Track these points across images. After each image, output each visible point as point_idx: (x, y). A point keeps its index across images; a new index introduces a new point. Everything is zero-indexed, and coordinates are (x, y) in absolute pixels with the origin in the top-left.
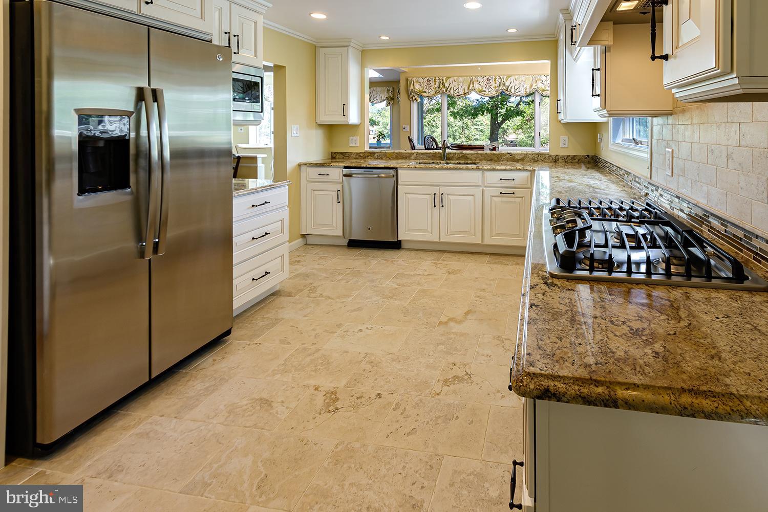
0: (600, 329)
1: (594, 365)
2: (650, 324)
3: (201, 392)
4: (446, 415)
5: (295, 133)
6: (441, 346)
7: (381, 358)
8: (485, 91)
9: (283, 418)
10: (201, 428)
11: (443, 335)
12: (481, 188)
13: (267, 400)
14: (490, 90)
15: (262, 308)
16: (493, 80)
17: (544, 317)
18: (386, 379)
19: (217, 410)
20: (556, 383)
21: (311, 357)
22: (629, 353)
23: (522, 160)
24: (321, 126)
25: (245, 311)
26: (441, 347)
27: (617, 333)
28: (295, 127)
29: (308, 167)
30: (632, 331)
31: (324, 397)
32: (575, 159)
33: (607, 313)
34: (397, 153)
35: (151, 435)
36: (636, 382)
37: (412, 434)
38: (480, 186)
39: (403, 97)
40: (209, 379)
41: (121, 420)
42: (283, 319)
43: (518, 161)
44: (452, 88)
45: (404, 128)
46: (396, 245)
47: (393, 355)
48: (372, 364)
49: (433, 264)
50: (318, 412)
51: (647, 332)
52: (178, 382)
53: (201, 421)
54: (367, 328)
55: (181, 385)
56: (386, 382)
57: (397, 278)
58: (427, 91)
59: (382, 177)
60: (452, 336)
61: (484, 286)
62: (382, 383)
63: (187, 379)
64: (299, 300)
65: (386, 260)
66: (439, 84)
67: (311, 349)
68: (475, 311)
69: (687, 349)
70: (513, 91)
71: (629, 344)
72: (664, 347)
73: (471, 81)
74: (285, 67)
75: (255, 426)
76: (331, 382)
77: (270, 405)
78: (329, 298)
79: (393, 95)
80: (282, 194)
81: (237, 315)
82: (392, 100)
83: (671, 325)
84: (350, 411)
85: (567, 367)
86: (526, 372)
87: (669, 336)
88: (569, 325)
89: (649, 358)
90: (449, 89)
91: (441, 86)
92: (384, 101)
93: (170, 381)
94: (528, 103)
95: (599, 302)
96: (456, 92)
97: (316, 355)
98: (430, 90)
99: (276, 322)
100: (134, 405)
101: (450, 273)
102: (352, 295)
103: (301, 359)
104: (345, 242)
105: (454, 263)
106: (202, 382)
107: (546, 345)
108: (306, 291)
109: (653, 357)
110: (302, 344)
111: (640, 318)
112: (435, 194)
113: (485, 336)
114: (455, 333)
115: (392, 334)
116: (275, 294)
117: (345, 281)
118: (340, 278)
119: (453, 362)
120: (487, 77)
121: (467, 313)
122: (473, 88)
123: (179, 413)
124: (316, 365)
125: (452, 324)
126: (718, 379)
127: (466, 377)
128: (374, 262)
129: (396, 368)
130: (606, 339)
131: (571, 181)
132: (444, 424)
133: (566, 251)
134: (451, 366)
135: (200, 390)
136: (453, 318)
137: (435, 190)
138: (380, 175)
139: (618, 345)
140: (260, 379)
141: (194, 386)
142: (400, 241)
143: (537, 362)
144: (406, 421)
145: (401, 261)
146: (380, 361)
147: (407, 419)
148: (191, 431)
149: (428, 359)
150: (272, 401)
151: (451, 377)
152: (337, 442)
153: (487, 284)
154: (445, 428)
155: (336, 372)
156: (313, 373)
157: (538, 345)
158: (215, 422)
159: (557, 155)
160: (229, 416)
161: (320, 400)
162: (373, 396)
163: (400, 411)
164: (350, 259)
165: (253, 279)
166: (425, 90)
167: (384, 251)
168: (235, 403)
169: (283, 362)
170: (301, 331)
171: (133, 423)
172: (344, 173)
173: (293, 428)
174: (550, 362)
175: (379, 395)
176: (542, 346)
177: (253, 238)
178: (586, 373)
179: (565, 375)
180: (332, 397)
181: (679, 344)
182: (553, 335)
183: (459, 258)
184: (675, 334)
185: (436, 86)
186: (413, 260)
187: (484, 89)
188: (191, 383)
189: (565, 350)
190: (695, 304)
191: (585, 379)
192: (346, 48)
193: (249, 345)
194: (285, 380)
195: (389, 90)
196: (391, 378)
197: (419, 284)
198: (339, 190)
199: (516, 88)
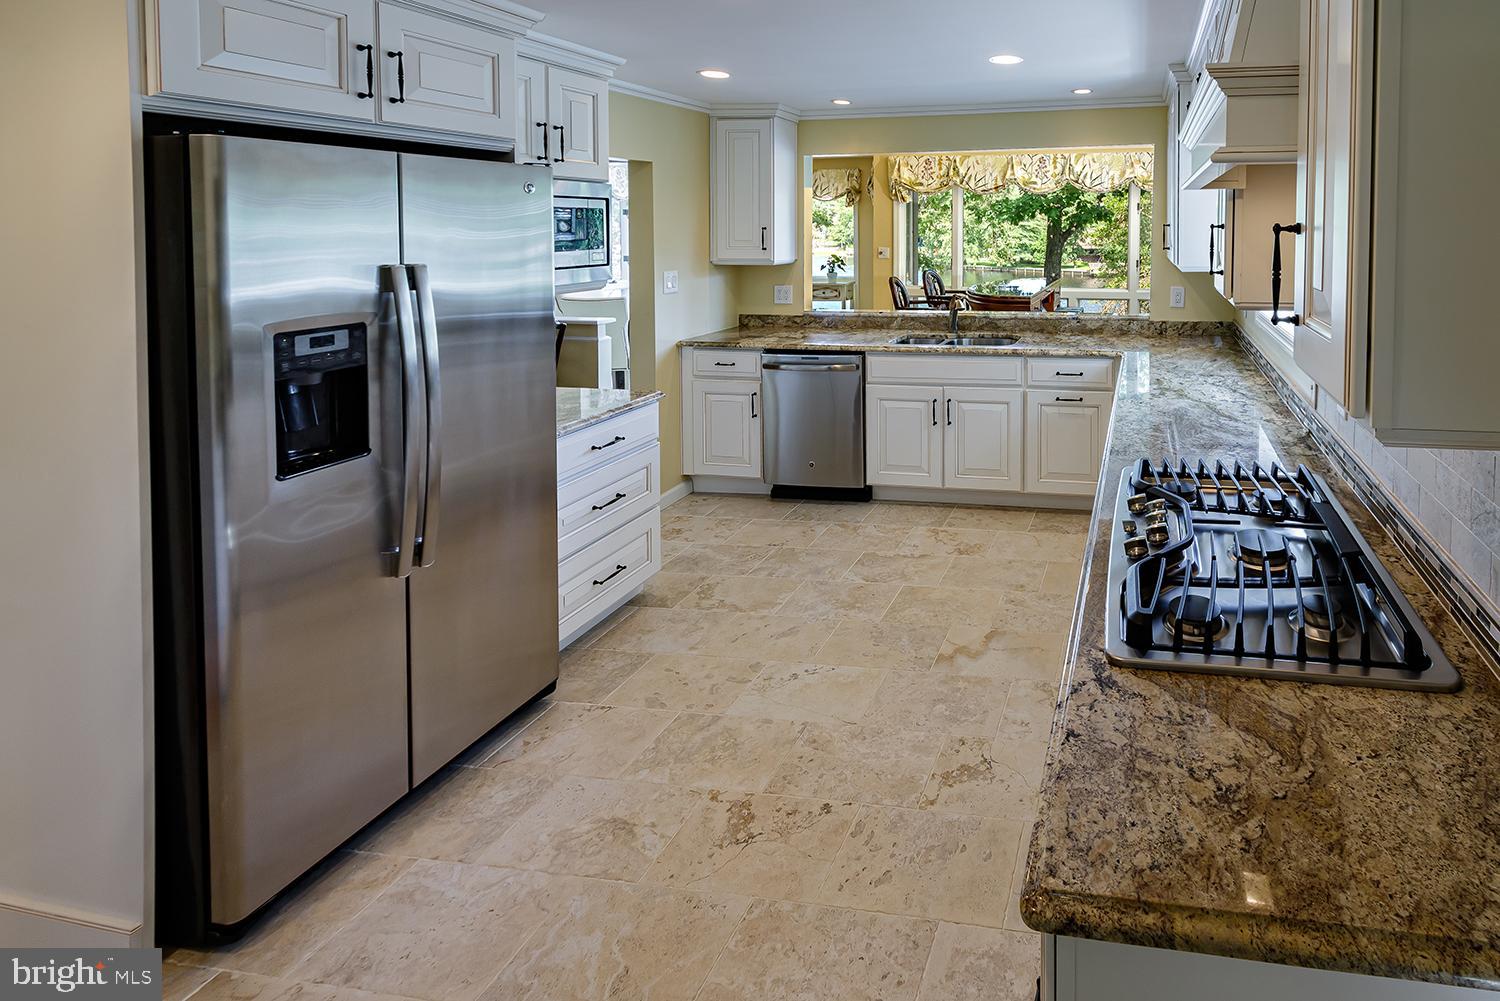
0: (1168, 788)
1: (1148, 871)
2: (1250, 776)
3: (505, 809)
4: (945, 844)
5: (670, 285)
6: (941, 705)
7: (832, 734)
8: (1035, 183)
9: (656, 856)
10: (510, 880)
11: (944, 682)
12: (1021, 390)
13: (625, 822)
14: (1045, 180)
15: (613, 632)
16: (1051, 161)
17: (1085, 762)
18: (840, 774)
19: (535, 844)
20: (1087, 908)
21: (706, 734)
22: (1207, 843)
23: (1100, 330)
24: (720, 268)
25: (579, 640)
26: (941, 707)
27: (1196, 799)
28: (669, 275)
29: (695, 349)
30: (1218, 793)
31: (729, 814)
32: (1197, 330)
33: (1188, 749)
34: (864, 317)
35: (418, 896)
36: (1206, 905)
37: (883, 883)
38: (1020, 386)
39: (878, 194)
40: (519, 782)
41: (361, 868)
42: (651, 655)
43: (1091, 332)
44: (973, 176)
45: (881, 253)
46: (863, 495)
47: (853, 727)
48: (815, 745)
49: (930, 533)
50: (719, 842)
51: (1243, 793)
52: (461, 790)
53: (507, 867)
54: (806, 671)
55: (467, 796)
56: (841, 781)
57: (863, 564)
58: (923, 181)
59: (836, 370)
60: (961, 684)
61: (1023, 580)
62: (833, 783)
63: (477, 782)
64: (679, 614)
65: (843, 526)
66: (948, 169)
67: (703, 716)
68: (1005, 632)
69: (1296, 831)
70: (1088, 182)
71: (1210, 823)
72: (1263, 827)
73: (1008, 163)
74: (651, 163)
75: (605, 874)
76: (740, 783)
77: (631, 832)
78: (737, 608)
79: (860, 185)
80: (646, 420)
81: (566, 649)
82: (857, 195)
83: (1283, 778)
84: (775, 840)
85: (1106, 875)
86: (1042, 888)
87: (1275, 804)
88: (1122, 781)
89: (1235, 853)
90: (966, 179)
91: (951, 173)
92: (842, 195)
93: (446, 787)
95: (1179, 724)
96: (980, 184)
97: (713, 729)
98: (931, 181)
99: (639, 661)
100: (383, 837)
101: (961, 553)
102: (778, 601)
103: (685, 736)
104: (767, 490)
105: (970, 529)
106: (507, 788)
107: (1079, 827)
108: (693, 596)
109: (1242, 849)
110: (688, 707)
111: (1238, 762)
112: (935, 401)
113: (1020, 683)
114: (967, 679)
115: (852, 682)
116: (635, 602)
117: (766, 573)
118: (757, 564)
119: (959, 737)
120: (1039, 156)
121: (989, 637)
122: (1012, 177)
123: (466, 851)
124: (713, 750)
125: (961, 660)
126: (1329, 896)
127: (982, 768)
128: (821, 530)
129: (858, 751)
130: (1176, 812)
131: (1181, 394)
132: (939, 861)
133: (1137, 615)
134: (957, 747)
135: (503, 805)
136: (964, 647)
137: (936, 392)
138: (833, 366)
139: (1192, 824)
140: (611, 779)
141: (491, 797)
142: (870, 487)
143: (1061, 866)
144: (874, 856)
145: (870, 529)
146: (829, 738)
147: (875, 853)
148: (489, 887)
149: (916, 733)
150: (635, 825)
151: (955, 768)
152: (751, 900)
153: (1028, 575)
154: (942, 869)
155: (749, 762)
156: (708, 766)
157: (1067, 828)
158: (532, 868)
159: (1163, 322)
160: (558, 855)
161: (721, 820)
162: (816, 810)
163: (863, 837)
164: (777, 525)
165: (595, 583)
166: (920, 180)
167: (838, 507)
168: (568, 830)
169: (654, 746)
170: (684, 679)
171: (384, 874)
172: (765, 361)
173: (672, 876)
174: (1083, 865)
175: (827, 808)
176: (1074, 829)
177: (594, 508)
178: (1133, 889)
179: (1101, 892)
180: (743, 812)
181: (1287, 820)
182: (1094, 804)
183: (980, 520)
184: (1285, 797)
185: (942, 173)
186: (894, 526)
187: (1034, 179)
188: (485, 790)
189: (1108, 837)
190: (1332, 725)
191: (1130, 900)
192: (767, 121)
193: (589, 710)
194: (656, 780)
195: (853, 175)
196: (847, 772)
197: (903, 576)
198: (755, 394)
199: (1094, 177)
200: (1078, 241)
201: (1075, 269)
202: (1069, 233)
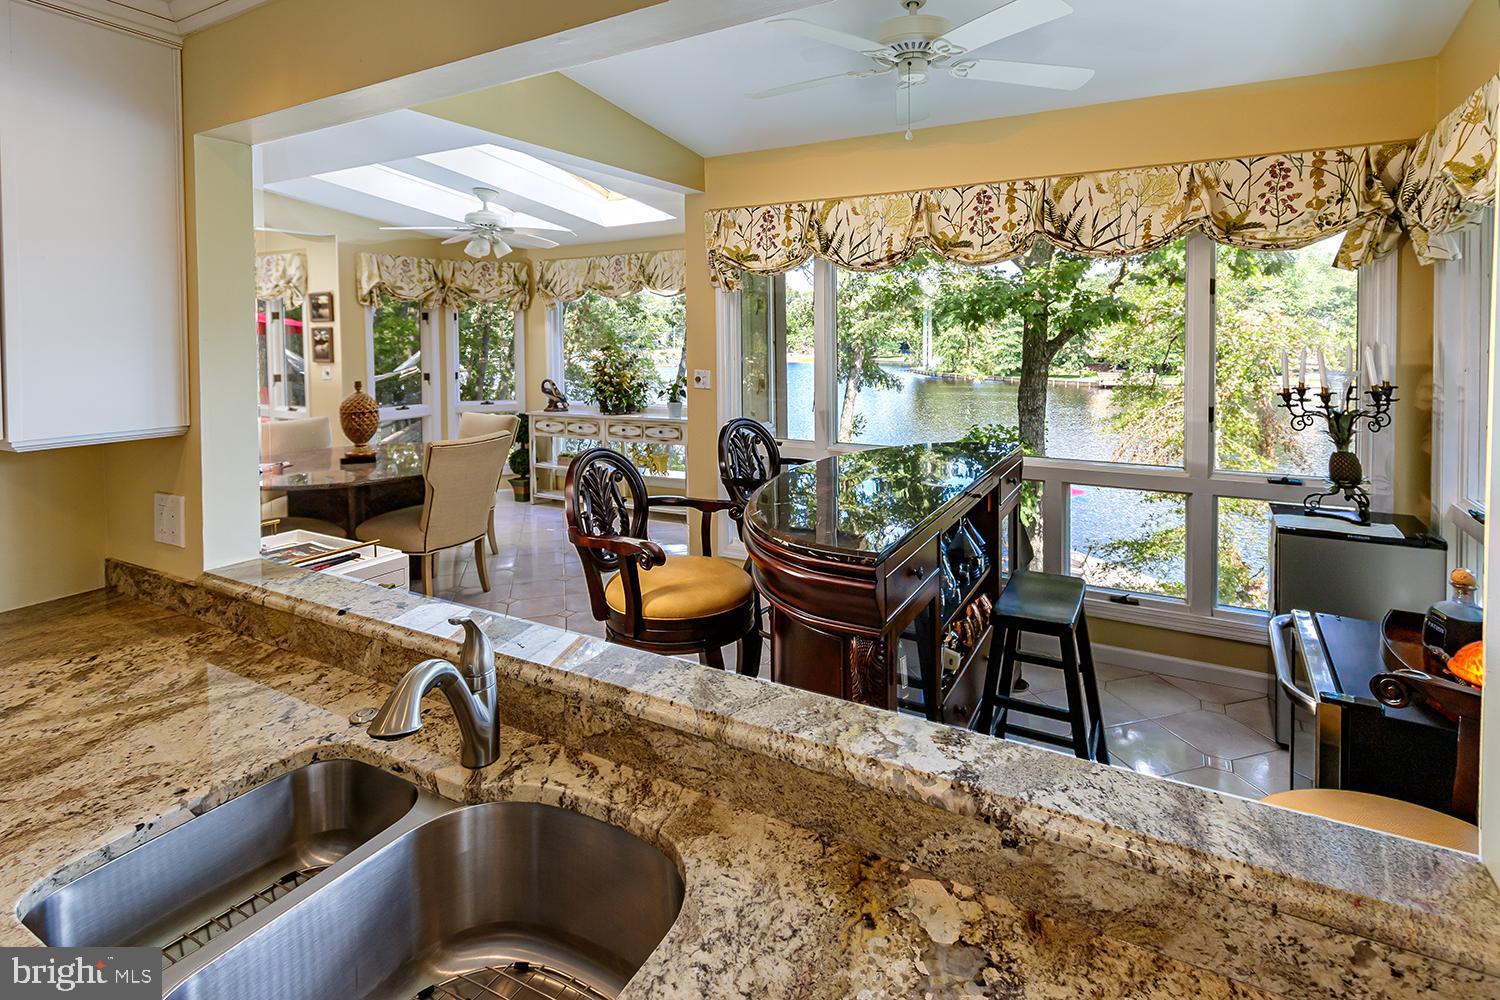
8: (968, 244)
14: (990, 237)
44: (848, 238)
45: (698, 379)
94: (1148, 278)
96: (860, 251)
98: (772, 251)
166: (754, 250)
187: (965, 236)
199: (1101, 224)
200: (1085, 348)
201: (1081, 379)
202: (1059, 342)
